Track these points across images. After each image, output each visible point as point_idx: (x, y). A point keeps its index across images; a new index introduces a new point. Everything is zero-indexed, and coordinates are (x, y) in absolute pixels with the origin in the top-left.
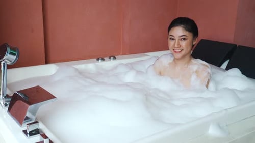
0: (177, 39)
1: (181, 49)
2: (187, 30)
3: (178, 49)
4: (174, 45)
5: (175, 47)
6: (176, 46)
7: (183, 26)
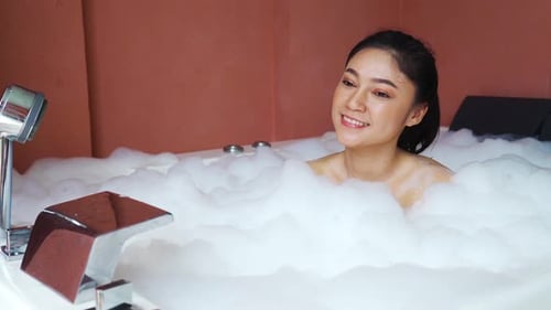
0: (363, 87)
1: (364, 118)
2: (403, 70)
3: (356, 115)
4: (349, 100)
5: (348, 108)
6: (353, 105)
7: (394, 52)
